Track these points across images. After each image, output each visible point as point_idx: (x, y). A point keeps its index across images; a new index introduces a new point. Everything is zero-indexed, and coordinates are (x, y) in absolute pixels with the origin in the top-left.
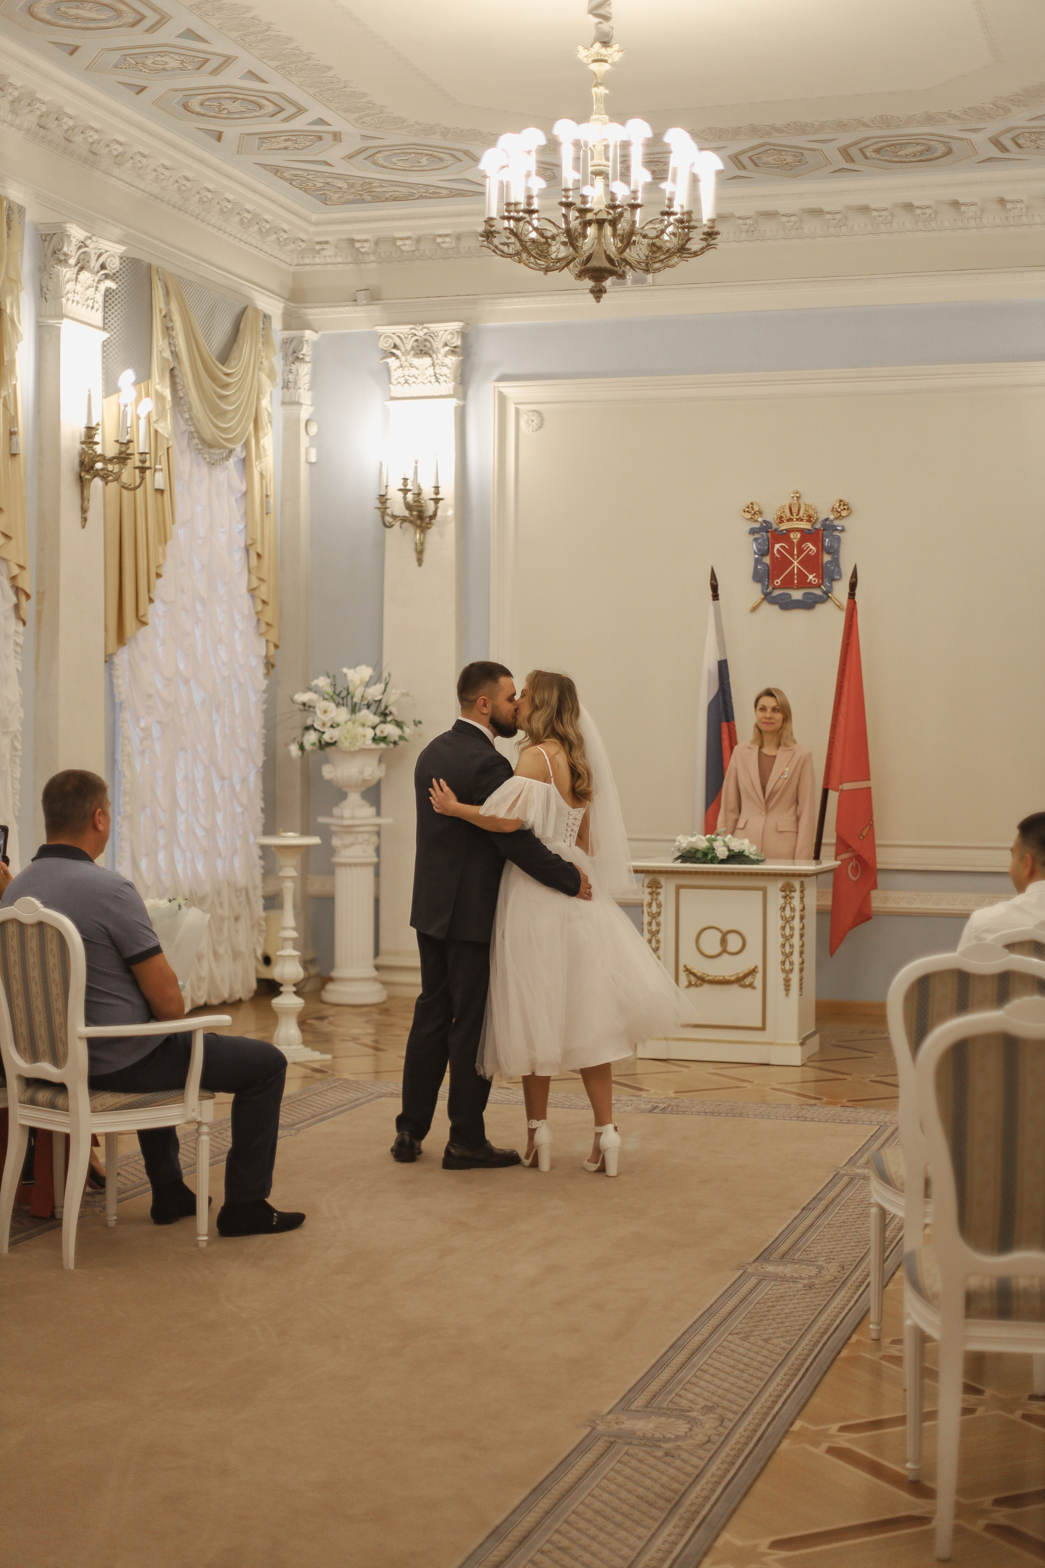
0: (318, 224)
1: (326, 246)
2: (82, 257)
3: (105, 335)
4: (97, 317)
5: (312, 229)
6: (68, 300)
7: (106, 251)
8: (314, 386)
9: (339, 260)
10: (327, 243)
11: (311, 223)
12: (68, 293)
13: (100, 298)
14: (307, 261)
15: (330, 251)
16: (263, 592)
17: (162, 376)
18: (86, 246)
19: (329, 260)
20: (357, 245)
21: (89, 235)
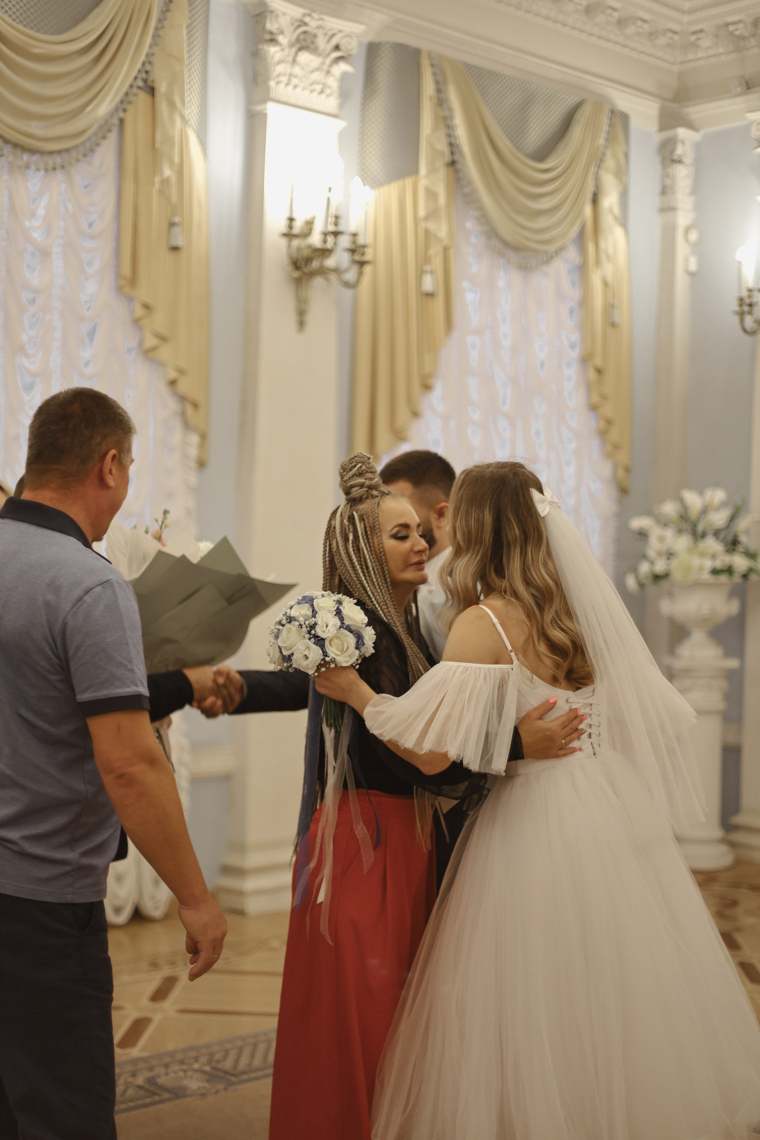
0: (690, 12)
1: (701, 35)
2: (302, 37)
3: (340, 124)
4: (331, 103)
5: (686, 18)
6: (278, 83)
7: (340, 31)
8: (696, 190)
9: (721, 50)
10: (701, 31)
11: (683, 12)
12: (278, 76)
13: (333, 83)
14: (690, 57)
15: (706, 42)
16: (608, 410)
17: (432, 170)
18: (305, 24)
19: (711, 52)
20: (731, 28)
21: (307, 12)
